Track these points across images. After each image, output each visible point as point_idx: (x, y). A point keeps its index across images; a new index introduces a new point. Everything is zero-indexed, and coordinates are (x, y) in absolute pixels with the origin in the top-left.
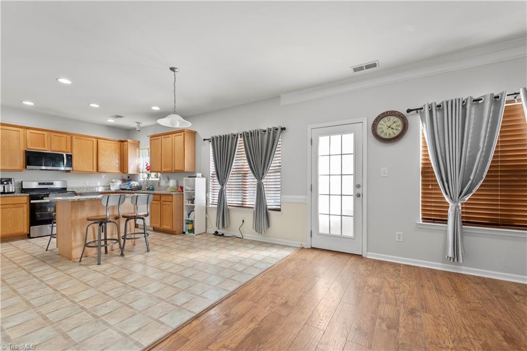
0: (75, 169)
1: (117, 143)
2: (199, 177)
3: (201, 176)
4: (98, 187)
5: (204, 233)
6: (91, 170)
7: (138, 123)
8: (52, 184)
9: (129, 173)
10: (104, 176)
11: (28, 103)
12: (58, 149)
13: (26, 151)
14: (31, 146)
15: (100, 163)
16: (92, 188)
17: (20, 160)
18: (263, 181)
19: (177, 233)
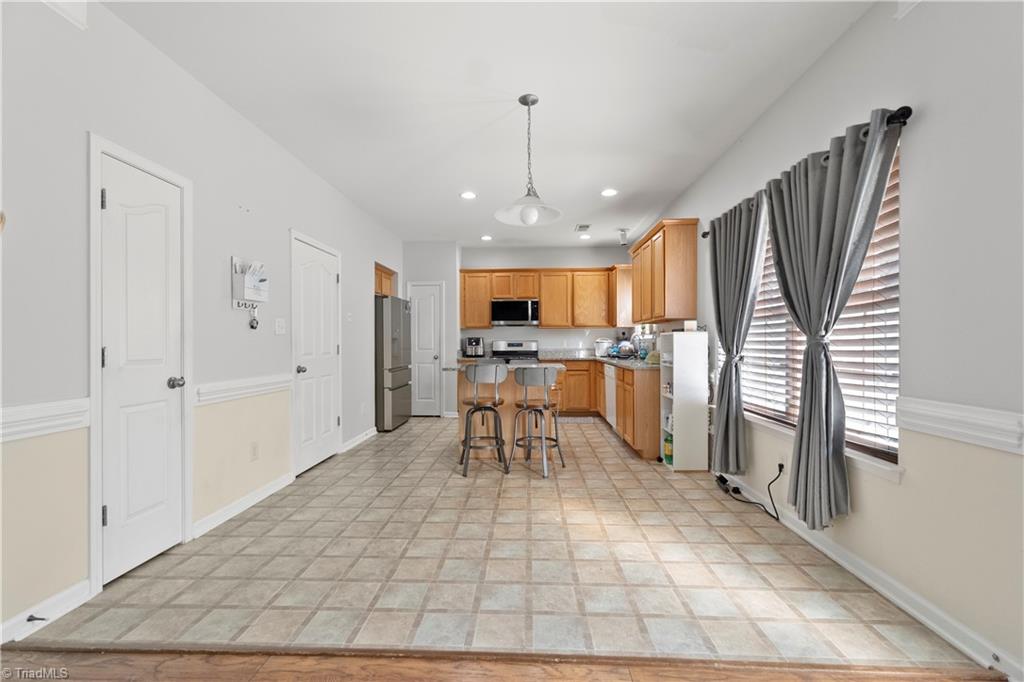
0: (543, 322)
1: (603, 273)
2: (691, 330)
3: (695, 327)
4: (579, 350)
5: (704, 471)
6: (564, 323)
7: (622, 230)
8: (521, 345)
9: (618, 325)
10: (587, 332)
11: (487, 238)
12: (523, 295)
13: (493, 303)
14: (498, 294)
15: (577, 311)
16: (571, 351)
17: (487, 311)
18: (829, 337)
19: (645, 455)
